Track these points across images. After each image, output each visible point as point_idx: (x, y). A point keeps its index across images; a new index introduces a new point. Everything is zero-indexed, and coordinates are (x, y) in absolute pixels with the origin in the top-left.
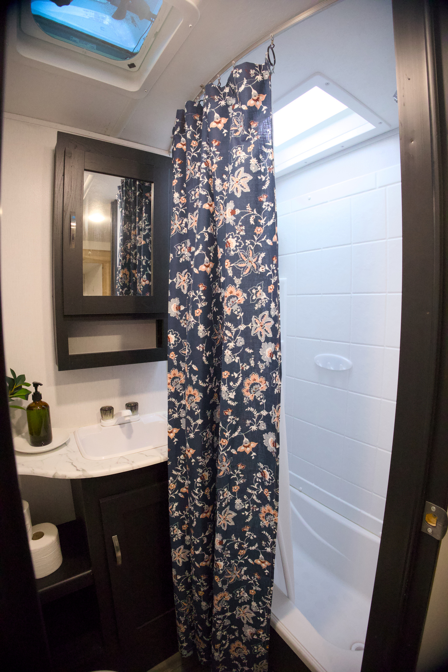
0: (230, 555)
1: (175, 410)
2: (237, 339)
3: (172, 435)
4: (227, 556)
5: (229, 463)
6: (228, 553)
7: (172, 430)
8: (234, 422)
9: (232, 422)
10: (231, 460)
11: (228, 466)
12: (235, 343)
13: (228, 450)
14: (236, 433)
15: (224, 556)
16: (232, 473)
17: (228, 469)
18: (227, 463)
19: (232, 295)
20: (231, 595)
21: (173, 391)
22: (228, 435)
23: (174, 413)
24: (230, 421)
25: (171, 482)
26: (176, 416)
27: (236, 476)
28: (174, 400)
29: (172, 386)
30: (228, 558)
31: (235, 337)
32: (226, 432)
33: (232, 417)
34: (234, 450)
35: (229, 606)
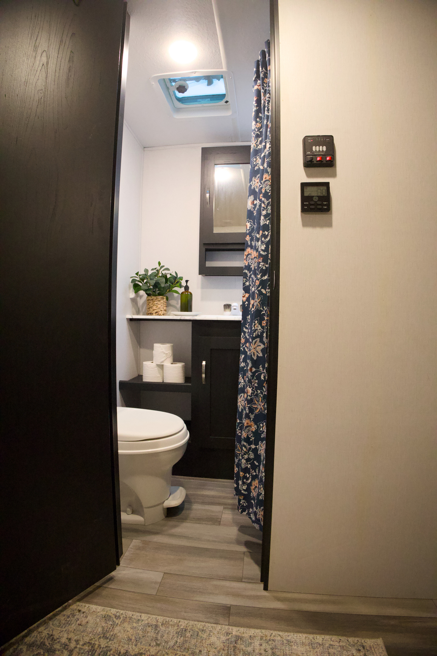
0: (257, 384)
1: (247, 279)
2: (268, 208)
3: (245, 299)
4: (255, 385)
5: (260, 300)
6: (256, 383)
7: (244, 295)
8: (264, 267)
9: (263, 267)
10: (261, 298)
11: (259, 302)
12: (267, 211)
13: (259, 289)
14: (266, 276)
15: (253, 384)
16: (262, 309)
17: (259, 304)
18: (258, 300)
19: (266, 179)
20: (256, 426)
21: (247, 264)
22: (260, 277)
23: (246, 282)
24: (261, 267)
25: (243, 337)
26: (247, 284)
27: (264, 312)
28: (247, 271)
29: (247, 261)
30: (256, 387)
31: (267, 207)
32: (258, 275)
33: (263, 263)
34: (264, 290)
35: (254, 438)
